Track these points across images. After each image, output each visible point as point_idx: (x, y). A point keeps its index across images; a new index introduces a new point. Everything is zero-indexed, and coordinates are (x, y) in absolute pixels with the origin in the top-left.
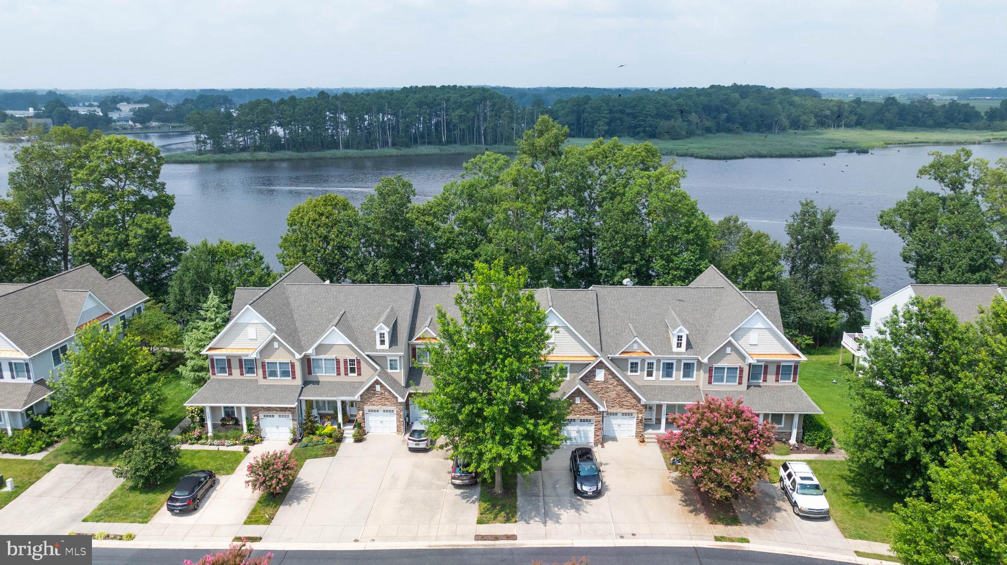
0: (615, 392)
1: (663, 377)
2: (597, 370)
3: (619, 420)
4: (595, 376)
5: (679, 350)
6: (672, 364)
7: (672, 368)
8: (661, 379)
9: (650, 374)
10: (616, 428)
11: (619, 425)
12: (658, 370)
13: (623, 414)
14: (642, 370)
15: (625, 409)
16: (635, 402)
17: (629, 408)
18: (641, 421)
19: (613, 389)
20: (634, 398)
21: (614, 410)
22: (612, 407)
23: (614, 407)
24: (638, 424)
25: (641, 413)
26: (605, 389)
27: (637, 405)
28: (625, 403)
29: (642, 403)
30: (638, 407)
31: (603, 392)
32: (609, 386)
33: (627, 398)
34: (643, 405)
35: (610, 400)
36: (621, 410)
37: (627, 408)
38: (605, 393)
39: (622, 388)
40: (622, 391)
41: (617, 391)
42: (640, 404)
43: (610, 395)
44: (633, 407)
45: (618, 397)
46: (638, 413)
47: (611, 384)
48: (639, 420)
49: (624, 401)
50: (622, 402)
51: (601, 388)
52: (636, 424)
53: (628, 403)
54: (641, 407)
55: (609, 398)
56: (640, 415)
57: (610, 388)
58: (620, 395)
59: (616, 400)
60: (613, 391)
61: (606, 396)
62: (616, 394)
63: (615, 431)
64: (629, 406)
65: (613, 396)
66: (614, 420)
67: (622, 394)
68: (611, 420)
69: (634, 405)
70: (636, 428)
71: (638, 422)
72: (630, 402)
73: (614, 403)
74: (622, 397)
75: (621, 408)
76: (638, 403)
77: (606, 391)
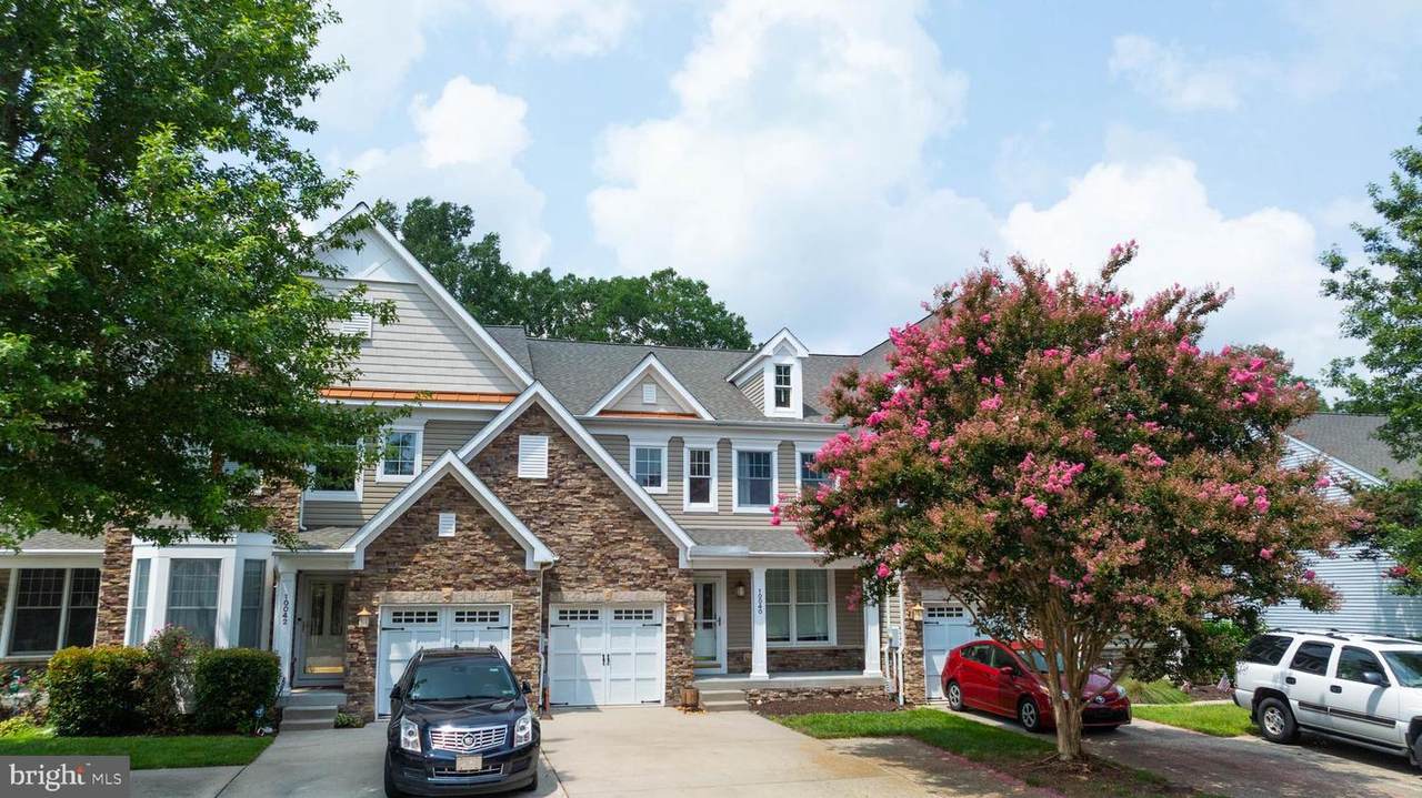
0: (587, 523)
1: (741, 502)
2: (524, 440)
3: (606, 637)
4: (515, 459)
5: (783, 412)
6: (767, 456)
7: (768, 472)
8: (736, 509)
9: (700, 492)
10: (593, 668)
11: (606, 660)
12: (724, 476)
13: (618, 615)
14: (676, 476)
15: (626, 587)
16: (661, 561)
17: (638, 582)
18: (684, 636)
19: (580, 509)
20: (653, 546)
21: (585, 592)
22: (578, 580)
23: (585, 579)
24: (674, 646)
25: (683, 604)
26: (552, 511)
27: (665, 570)
28: (626, 562)
29: (683, 565)
30: (671, 578)
31: (545, 523)
32: (568, 499)
33: (632, 544)
34: (687, 573)
35: (572, 552)
36: (611, 593)
37: (632, 583)
38: (552, 523)
39: (613, 506)
40: (611, 518)
41: (597, 518)
42: (678, 567)
43: (570, 533)
44: (654, 582)
45: (600, 540)
46: (670, 604)
47: (573, 493)
48: (677, 630)
49: (620, 557)
50: (612, 560)
51: (537, 509)
52: (668, 647)
53: (633, 564)
54: (679, 581)
55: (566, 545)
56: (680, 608)
57: (569, 505)
58: (604, 533)
59: (591, 555)
60: (580, 517)
61: (557, 540)
62: (593, 529)
63: (591, 683)
64: (640, 575)
65: (582, 540)
66: (588, 637)
67: (613, 528)
68: (578, 637)
69: (656, 570)
70: (667, 666)
71: (674, 638)
72: (641, 561)
73: (585, 564)
74: (613, 543)
75: (611, 585)
76: (669, 566)
77: (554, 517)
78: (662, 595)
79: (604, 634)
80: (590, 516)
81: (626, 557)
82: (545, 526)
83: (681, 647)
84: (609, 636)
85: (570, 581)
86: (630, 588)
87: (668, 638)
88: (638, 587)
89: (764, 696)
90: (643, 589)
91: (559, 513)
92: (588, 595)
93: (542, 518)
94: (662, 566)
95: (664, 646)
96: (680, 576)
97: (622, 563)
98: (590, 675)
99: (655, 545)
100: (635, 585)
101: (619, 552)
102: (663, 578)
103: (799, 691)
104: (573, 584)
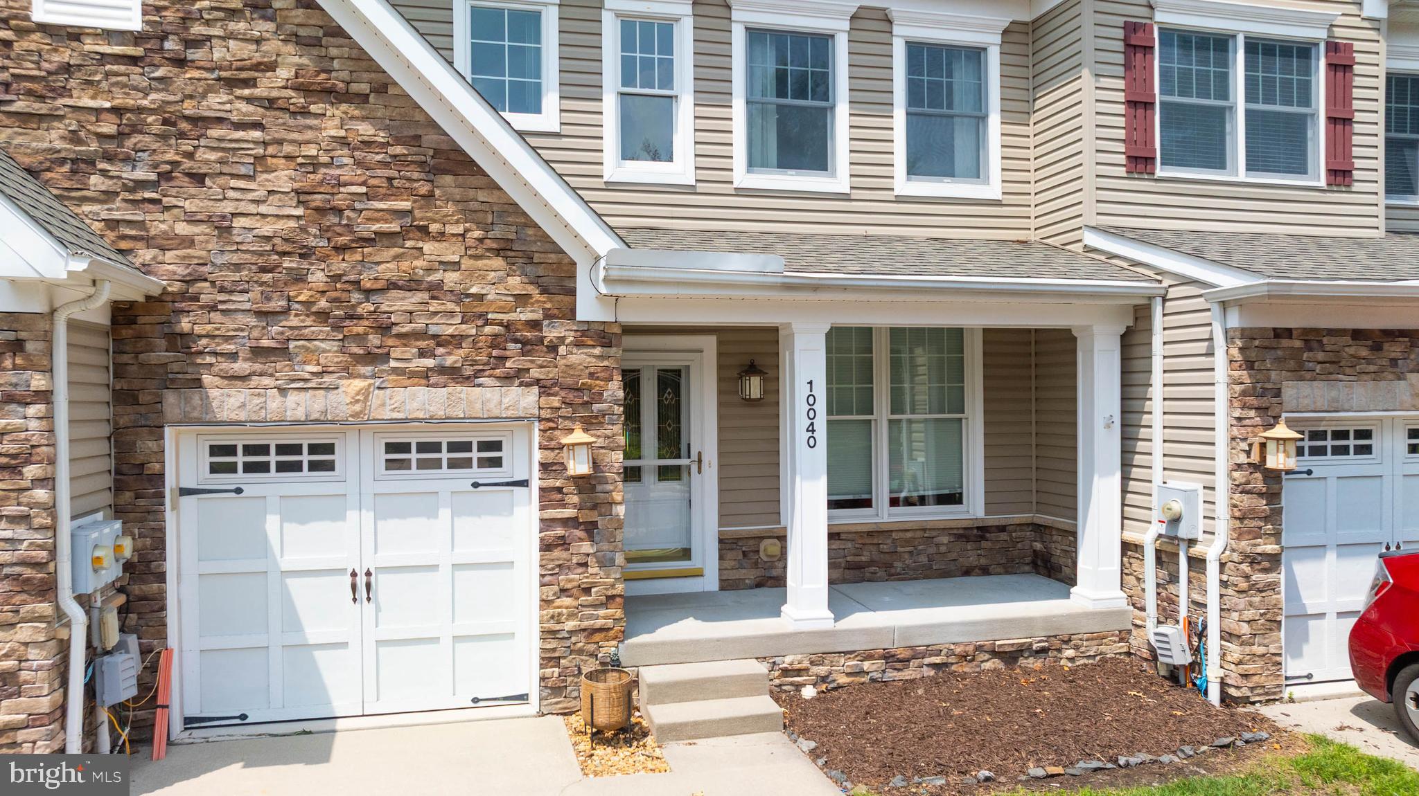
1: (752, 164)
3: (358, 521)
7: (820, 86)
8: (741, 178)
11: (362, 586)
13: (397, 456)
15: (412, 375)
16: (522, 300)
17: (449, 361)
18: (593, 516)
19: (256, 134)
20: (498, 252)
21: (282, 391)
22: (258, 352)
23: (282, 351)
24: (563, 543)
25: (589, 424)
26: (163, 137)
27: (535, 325)
28: (413, 300)
29: (588, 308)
30: (553, 348)
31: (140, 174)
32: (216, 102)
33: (428, 247)
34: (601, 335)
35: (237, 267)
36: (366, 393)
37: (430, 362)
38: (166, 176)
39: (365, 130)
40: (359, 164)
41: (314, 164)
42: (571, 313)
43: (228, 207)
44: (503, 359)
45: (324, 230)
46: (550, 425)
47: (231, 83)
48: (575, 499)
49: (392, 285)
50: (368, 292)
51: (108, 128)
52: (546, 547)
53: (434, 306)
54: (579, 357)
55: (214, 245)
56: (579, 436)
57: (220, 120)
58: (339, 211)
59: (299, 278)
60: (259, 159)
61: (182, 229)
62: (301, 195)
63: (318, 654)
64: (456, 341)
65: (267, 229)
66: (302, 522)
67: (368, 197)
68: (272, 523)
69: (508, 326)
70: (546, 603)
71: (565, 522)
72: (461, 297)
73: (277, 304)
74: (369, 241)
75: (367, 370)
76: (548, 315)
77: (170, 156)
78: (526, 400)
79: (352, 515)
80: (289, 157)
81: (412, 285)
82: (141, 184)
83: (587, 547)
84: (368, 516)
85: (233, 356)
86: (425, 376)
87: (546, 523)
88: (453, 374)
89: (822, 670)
90: (468, 380)
91: (187, 146)
92: (292, 398)
93: (127, 159)
94: (525, 315)
95: (536, 544)
96: (578, 345)
97: (397, 304)
98: (313, 634)
99: (503, 249)
100: (442, 370)
101: (389, 270)
102: (527, 347)
103: (916, 654)
104: (241, 366)
